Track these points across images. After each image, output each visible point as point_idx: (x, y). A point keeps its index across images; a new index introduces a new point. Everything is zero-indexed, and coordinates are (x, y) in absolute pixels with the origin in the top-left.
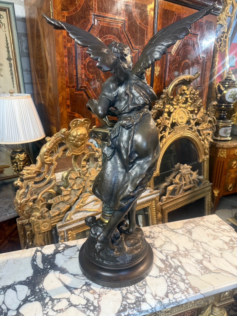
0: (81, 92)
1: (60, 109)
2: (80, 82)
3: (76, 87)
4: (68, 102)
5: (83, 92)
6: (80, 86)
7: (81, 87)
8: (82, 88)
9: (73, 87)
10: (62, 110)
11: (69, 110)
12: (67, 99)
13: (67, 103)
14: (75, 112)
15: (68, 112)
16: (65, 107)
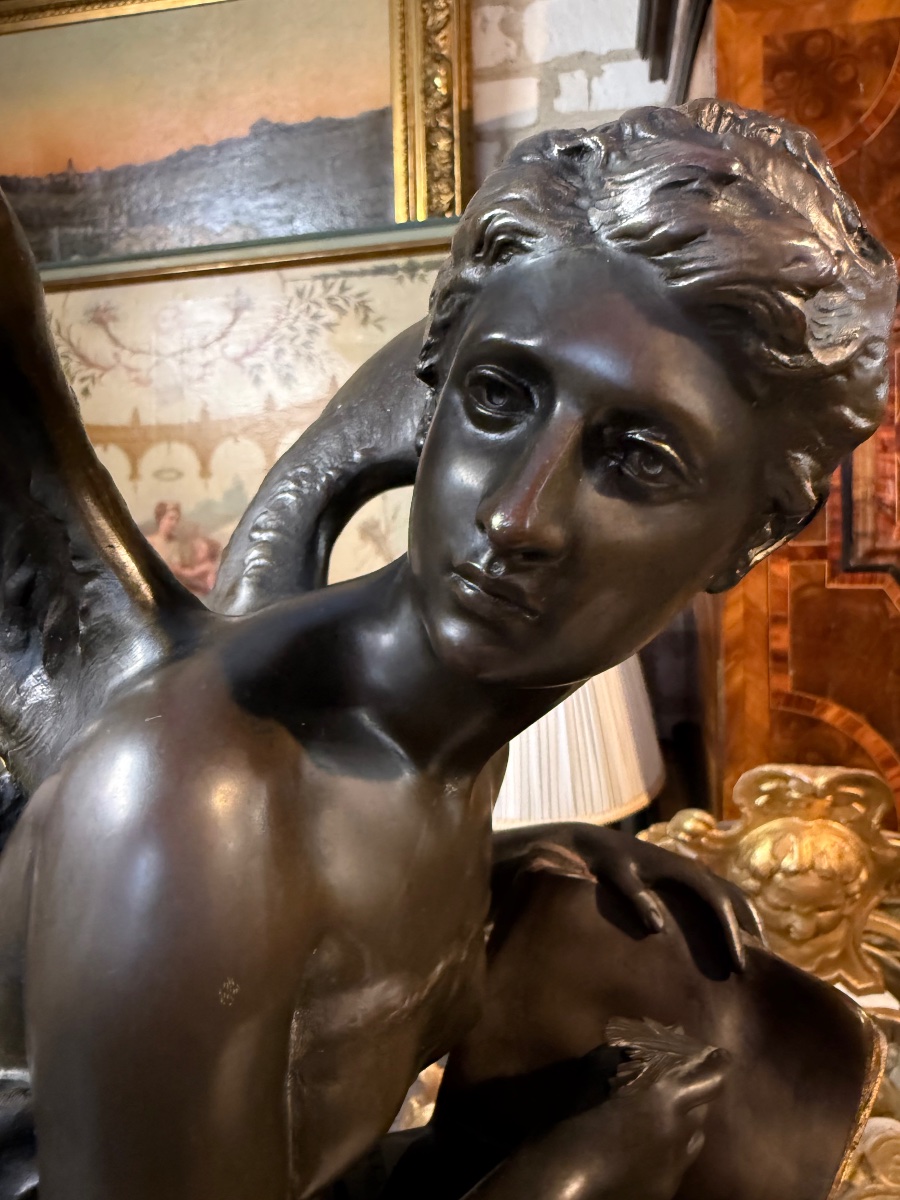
0: (871, 581)
1: (729, 675)
2: (865, 522)
3: (836, 554)
4: (782, 640)
5: (882, 581)
6: (863, 546)
7: (873, 553)
8: (881, 561)
9: (820, 553)
10: (738, 679)
11: (786, 683)
12: (777, 620)
13: (774, 645)
14: (821, 692)
15: (777, 694)
16: (758, 662)
